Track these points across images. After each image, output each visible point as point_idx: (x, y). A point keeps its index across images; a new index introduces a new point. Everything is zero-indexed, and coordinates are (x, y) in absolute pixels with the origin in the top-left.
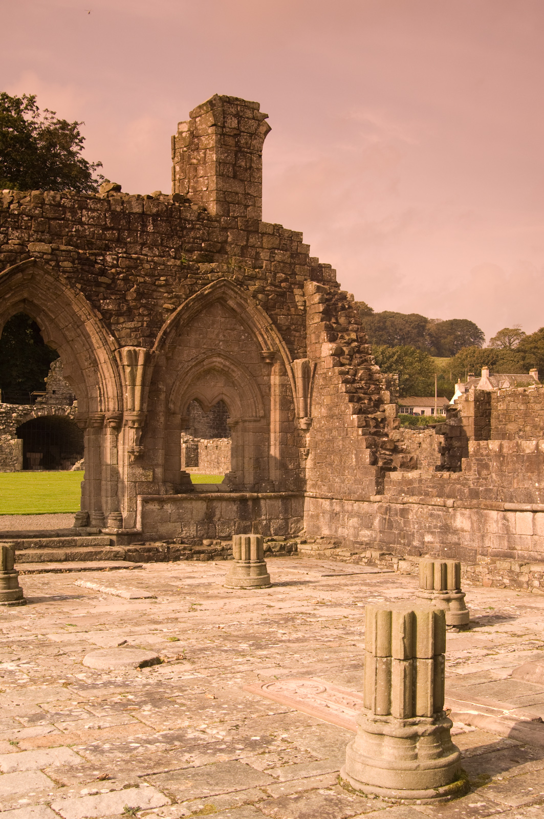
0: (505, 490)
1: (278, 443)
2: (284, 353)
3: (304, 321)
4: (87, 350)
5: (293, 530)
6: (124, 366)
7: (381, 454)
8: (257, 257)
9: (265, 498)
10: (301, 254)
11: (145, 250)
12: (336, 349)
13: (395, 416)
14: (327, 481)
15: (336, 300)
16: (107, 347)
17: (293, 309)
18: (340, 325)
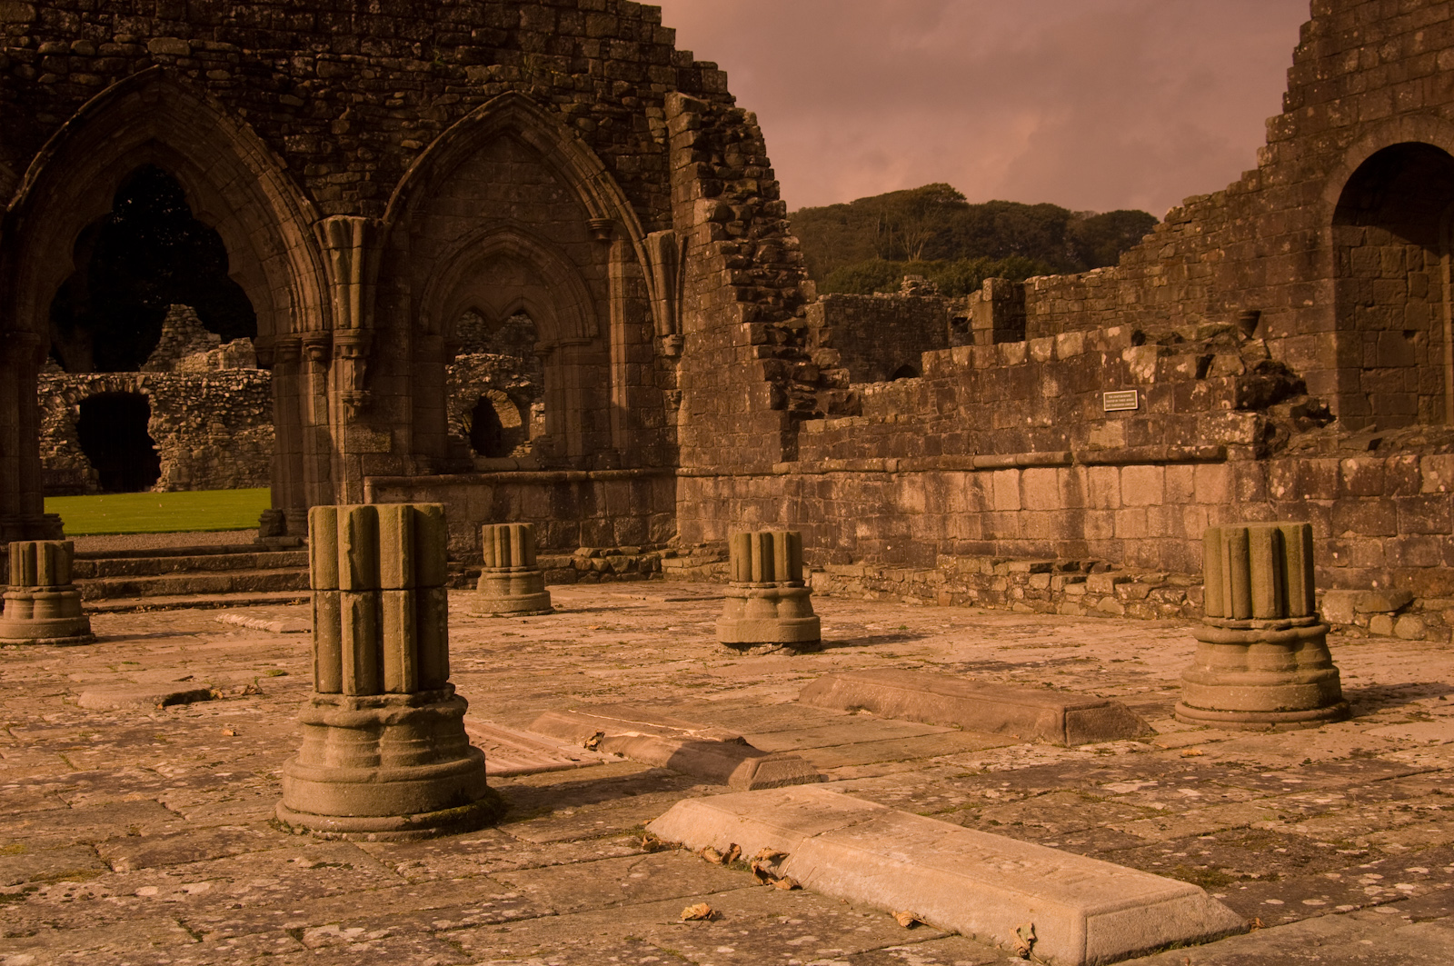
0: (980, 435)
1: (623, 382)
2: (630, 221)
3: (666, 163)
4: (265, 225)
5: (656, 536)
6: (329, 250)
7: (793, 390)
8: (576, 53)
9: (602, 479)
10: (659, 45)
11: (367, 46)
12: (718, 210)
13: (823, 323)
14: (708, 445)
15: (723, 125)
16: (299, 218)
17: (644, 144)
18: (729, 167)
